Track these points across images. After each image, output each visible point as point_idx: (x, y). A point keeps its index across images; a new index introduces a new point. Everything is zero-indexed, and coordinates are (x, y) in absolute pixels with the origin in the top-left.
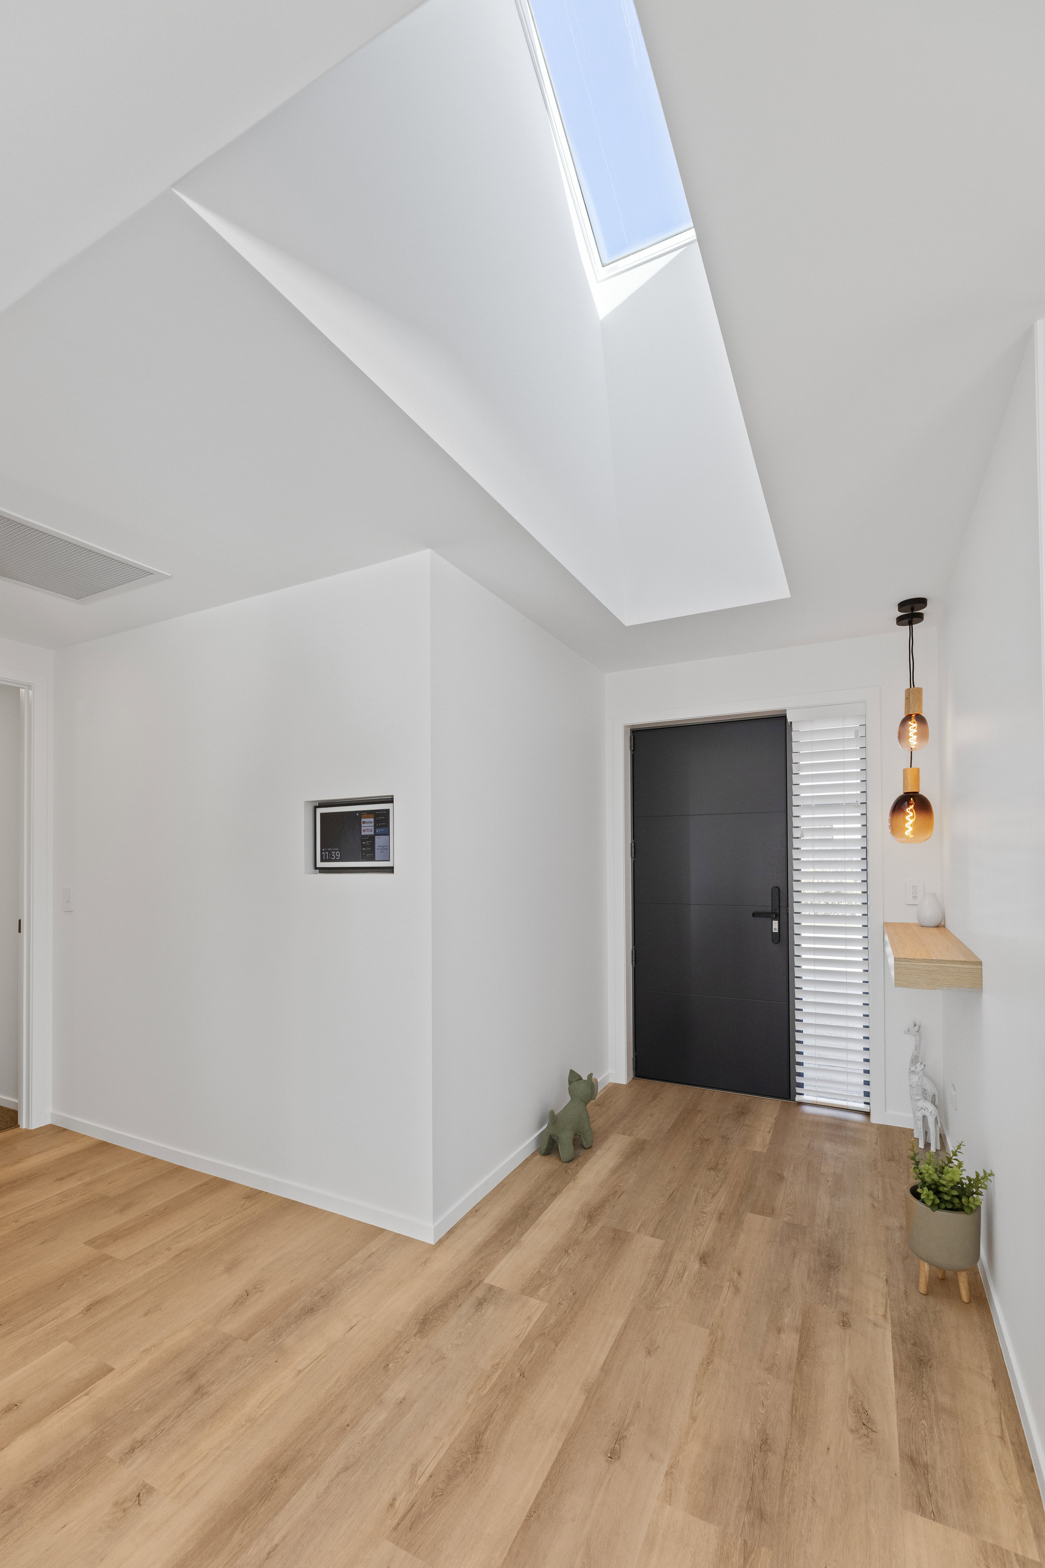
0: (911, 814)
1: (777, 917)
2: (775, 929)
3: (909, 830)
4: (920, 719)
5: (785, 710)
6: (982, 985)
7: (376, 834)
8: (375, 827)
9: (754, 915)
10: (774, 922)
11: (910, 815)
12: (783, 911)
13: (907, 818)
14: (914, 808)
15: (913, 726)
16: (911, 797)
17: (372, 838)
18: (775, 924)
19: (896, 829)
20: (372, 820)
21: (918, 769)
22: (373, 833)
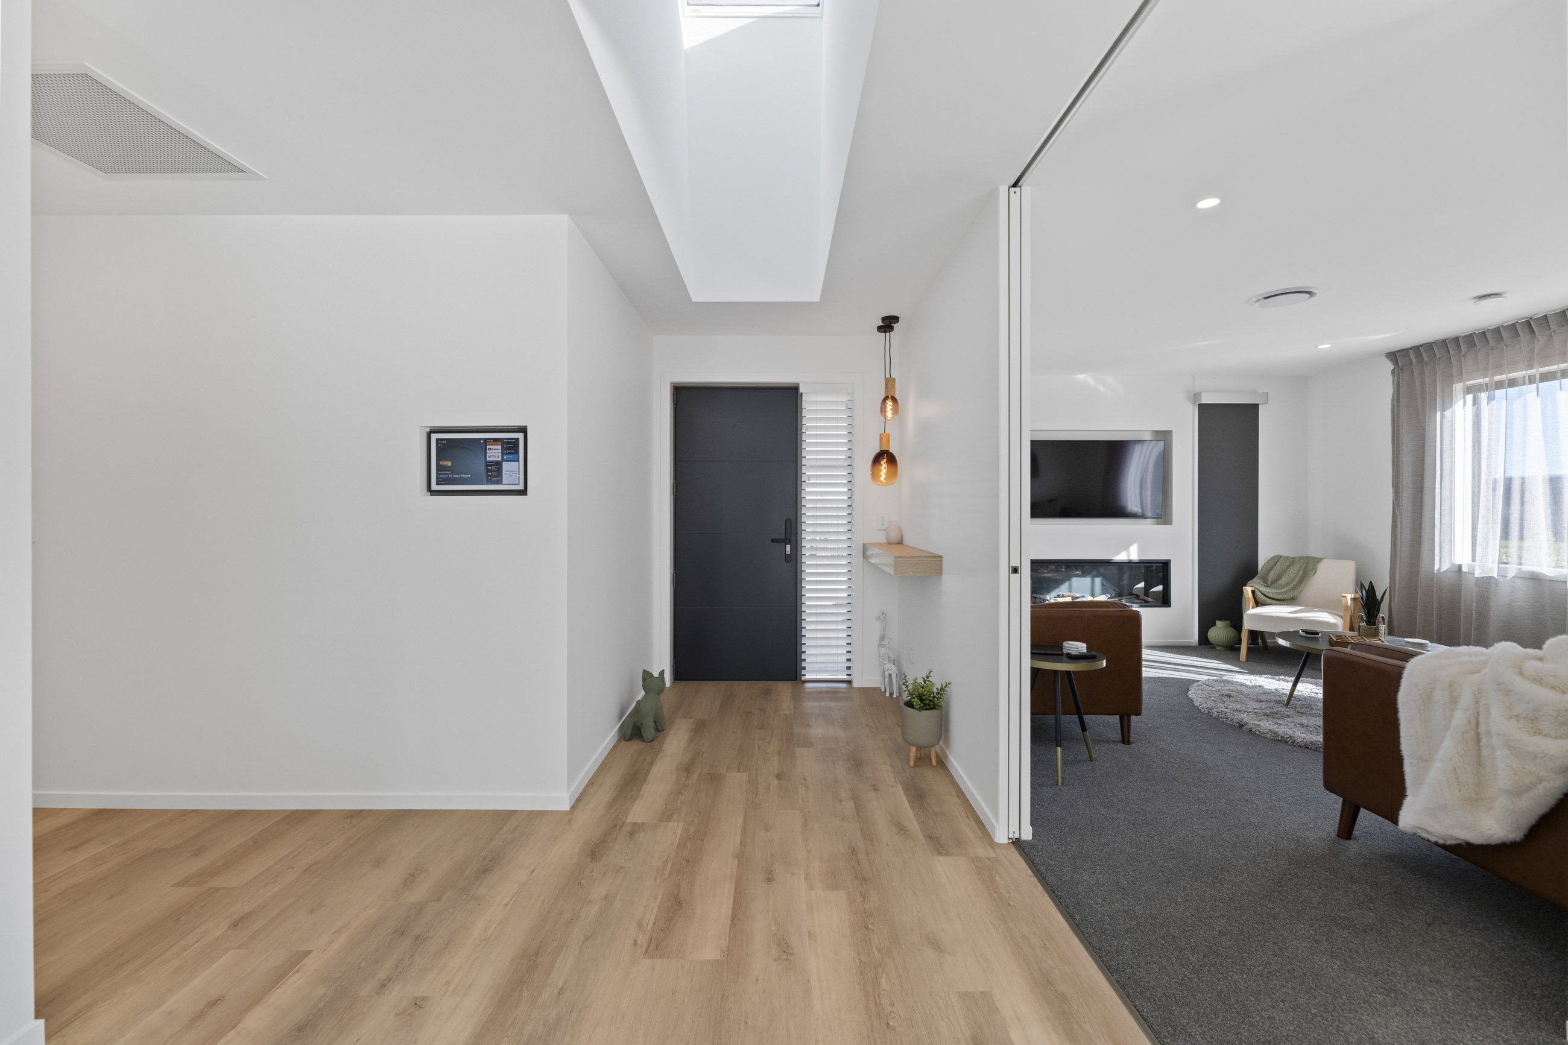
0: (884, 466)
1: (789, 542)
2: (788, 552)
3: (883, 478)
4: (894, 400)
5: (798, 384)
6: (942, 570)
7: (503, 460)
8: (503, 454)
9: (772, 541)
10: (787, 546)
11: (884, 463)
12: (793, 538)
13: (882, 468)
14: (887, 462)
15: (889, 404)
16: (885, 453)
17: (498, 465)
18: (788, 547)
19: (875, 475)
20: (500, 447)
21: (889, 434)
22: (500, 459)
